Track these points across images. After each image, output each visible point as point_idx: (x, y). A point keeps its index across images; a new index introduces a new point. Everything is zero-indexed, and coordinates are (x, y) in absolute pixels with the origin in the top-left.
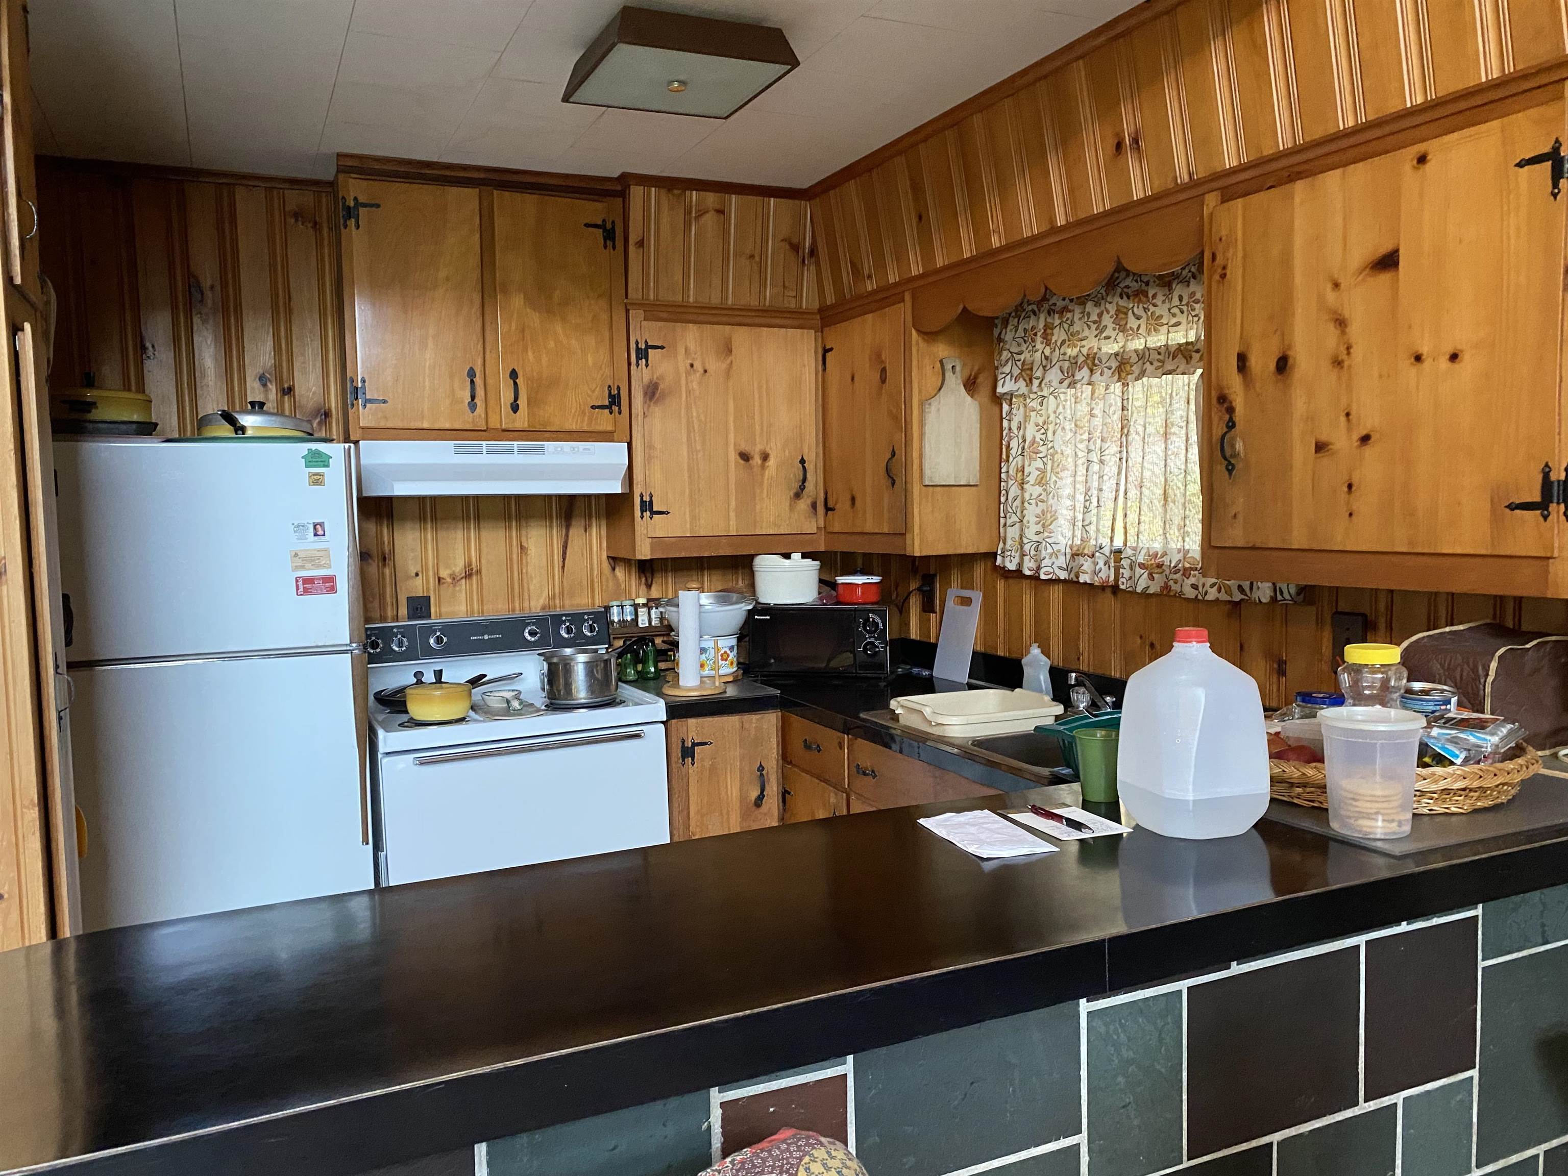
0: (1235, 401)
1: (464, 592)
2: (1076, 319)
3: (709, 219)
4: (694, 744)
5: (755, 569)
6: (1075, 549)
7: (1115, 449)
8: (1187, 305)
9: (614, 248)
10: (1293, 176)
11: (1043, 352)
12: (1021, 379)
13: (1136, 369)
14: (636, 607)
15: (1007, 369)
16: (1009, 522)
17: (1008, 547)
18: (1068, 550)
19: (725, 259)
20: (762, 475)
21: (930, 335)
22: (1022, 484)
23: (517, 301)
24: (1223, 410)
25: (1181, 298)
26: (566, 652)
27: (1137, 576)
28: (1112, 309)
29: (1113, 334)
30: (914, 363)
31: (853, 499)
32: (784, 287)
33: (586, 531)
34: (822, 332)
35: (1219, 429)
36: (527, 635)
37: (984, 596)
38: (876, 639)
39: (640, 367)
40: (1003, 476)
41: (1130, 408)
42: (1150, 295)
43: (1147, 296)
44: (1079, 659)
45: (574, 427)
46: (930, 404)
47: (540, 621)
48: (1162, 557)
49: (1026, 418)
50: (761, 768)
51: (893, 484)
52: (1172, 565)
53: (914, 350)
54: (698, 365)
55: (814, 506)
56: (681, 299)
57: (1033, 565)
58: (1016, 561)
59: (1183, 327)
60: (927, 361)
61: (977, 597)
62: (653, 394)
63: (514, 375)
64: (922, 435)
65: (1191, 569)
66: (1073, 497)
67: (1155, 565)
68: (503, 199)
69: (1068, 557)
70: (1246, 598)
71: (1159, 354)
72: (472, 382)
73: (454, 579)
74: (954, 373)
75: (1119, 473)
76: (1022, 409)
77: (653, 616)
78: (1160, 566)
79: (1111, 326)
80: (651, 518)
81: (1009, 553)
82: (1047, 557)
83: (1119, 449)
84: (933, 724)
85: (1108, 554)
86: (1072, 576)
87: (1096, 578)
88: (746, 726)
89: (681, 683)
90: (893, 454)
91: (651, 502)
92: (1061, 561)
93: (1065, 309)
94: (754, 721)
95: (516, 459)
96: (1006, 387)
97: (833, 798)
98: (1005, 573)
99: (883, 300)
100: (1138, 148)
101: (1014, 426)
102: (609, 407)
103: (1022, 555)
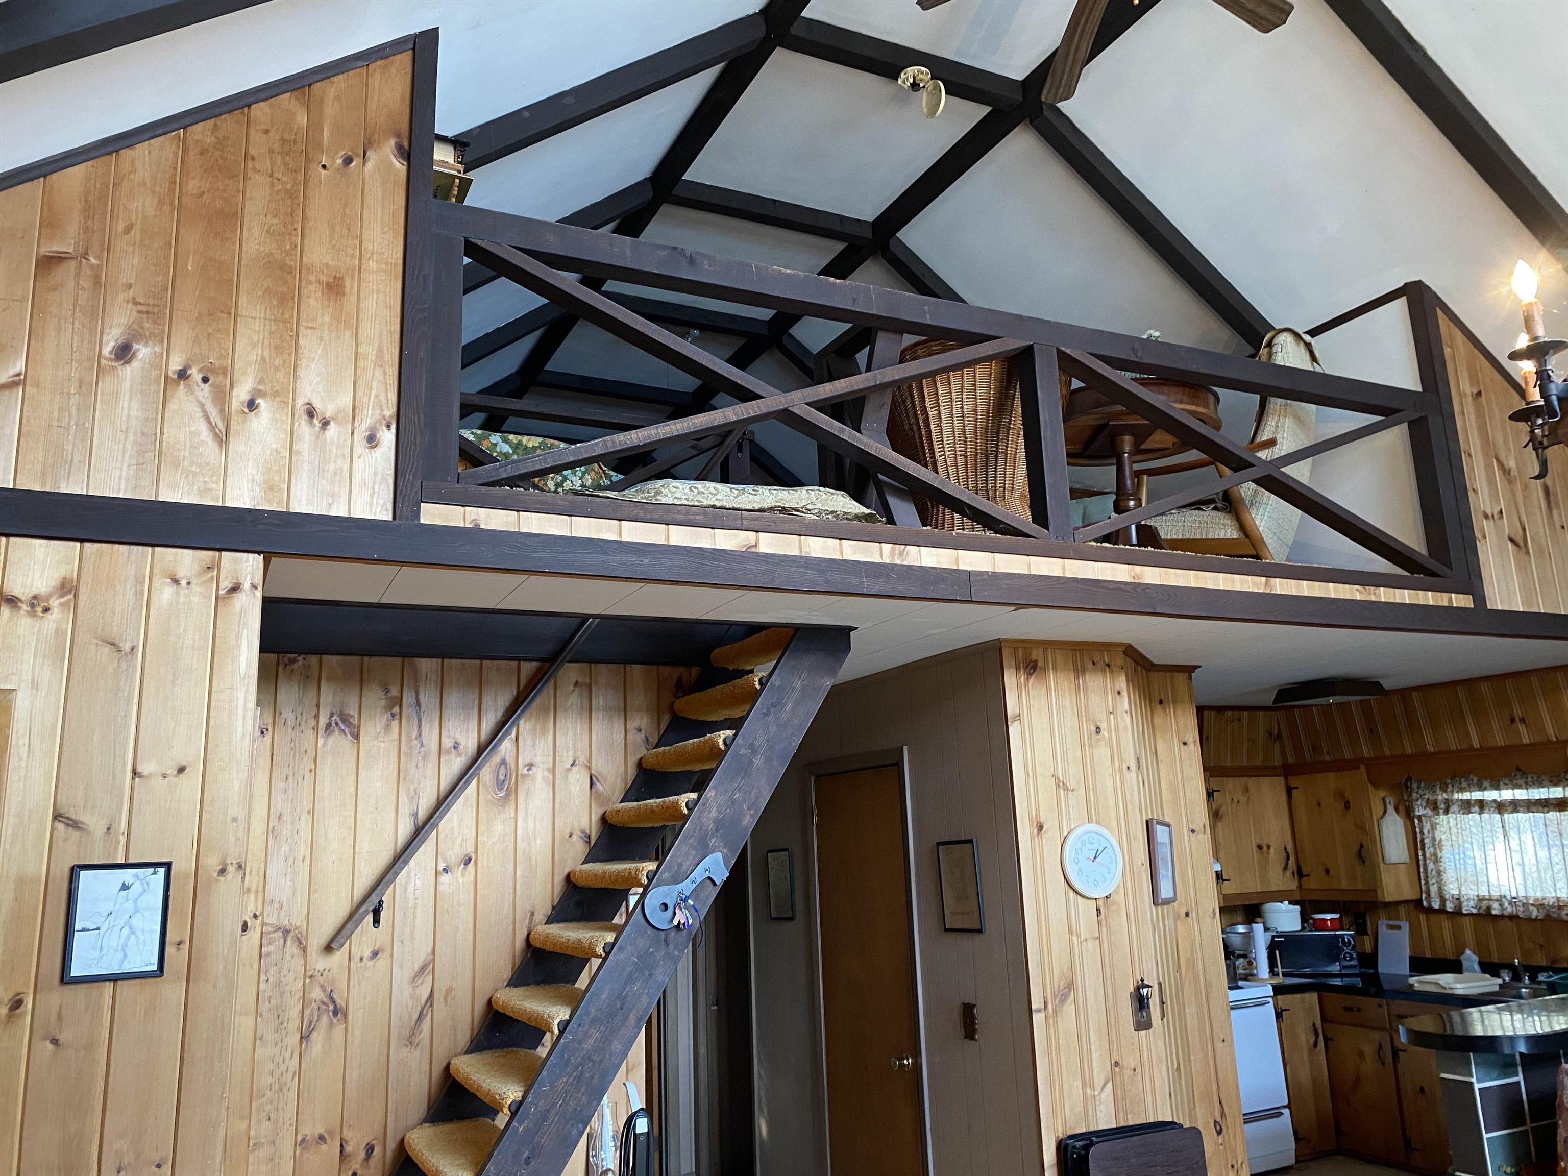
2: (1462, 780)
3: (1235, 724)
4: (1282, 1010)
5: (1265, 911)
8: (1536, 780)
12: (1428, 808)
13: (1509, 809)
15: (1419, 803)
16: (1430, 882)
17: (1432, 896)
18: (1476, 898)
19: (1242, 743)
20: (1269, 857)
21: (1376, 785)
22: (1436, 862)
27: (1531, 910)
30: (1372, 801)
31: (1327, 871)
32: (1267, 754)
34: (1286, 778)
37: (1410, 924)
38: (1350, 950)
39: (1210, 802)
40: (1420, 858)
41: (1507, 827)
44: (1492, 955)
46: (1382, 821)
48: (1542, 901)
49: (1434, 828)
50: (1314, 1025)
51: (1364, 862)
52: (1551, 905)
53: (1371, 793)
54: (1234, 799)
55: (1293, 873)
56: (1224, 765)
57: (1451, 905)
58: (1438, 904)
59: (1537, 789)
60: (1377, 799)
61: (1405, 925)
62: (1215, 816)
64: (1381, 838)
67: (1539, 905)
71: (1524, 802)
74: (1390, 804)
76: (1429, 823)
78: (1542, 905)
79: (1489, 787)
80: (1221, 883)
81: (1433, 900)
84: (1447, 988)
85: (1510, 900)
86: (1481, 911)
87: (1504, 912)
88: (1305, 1000)
89: (1260, 977)
90: (1362, 846)
92: (1472, 903)
93: (1452, 775)
94: (1307, 998)
96: (1419, 812)
97: (1376, 1036)
98: (1430, 910)
99: (1340, 766)
100: (1524, 723)
101: (1425, 831)
103: (1443, 900)
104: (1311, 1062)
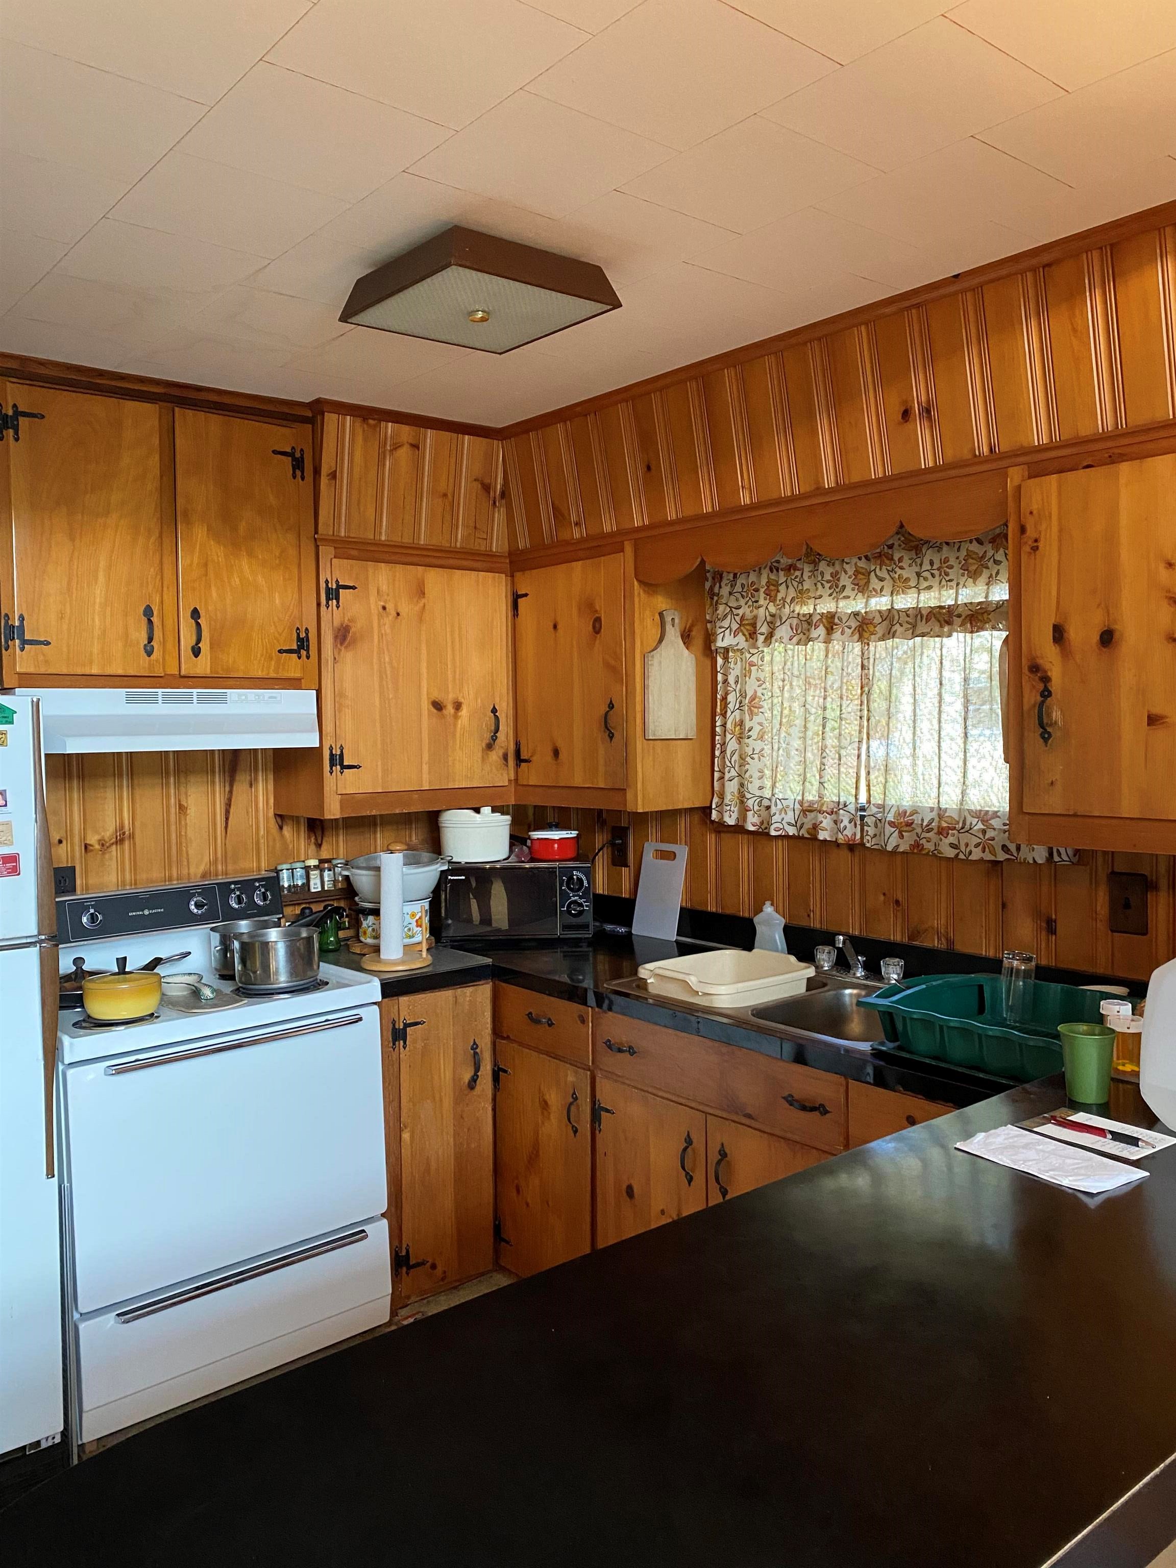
0: (1051, 670)
1: (114, 858)
2: (805, 577)
3: (404, 453)
4: (407, 1025)
5: (441, 825)
6: (806, 805)
7: (854, 706)
8: (938, 569)
9: (303, 478)
10: (1114, 459)
11: (767, 608)
12: (740, 634)
13: (880, 630)
14: (307, 869)
15: (726, 624)
16: (727, 776)
17: (727, 801)
18: (797, 806)
19: (418, 496)
20: (455, 725)
21: (650, 586)
22: (741, 738)
23: (200, 533)
24: (1037, 678)
25: (932, 563)
26: (240, 926)
27: (887, 834)
28: (850, 570)
29: (852, 594)
30: (637, 615)
31: (556, 753)
32: (475, 528)
33: (251, 786)
34: (512, 576)
35: (1031, 698)
36: (192, 907)
37: (690, 850)
38: (581, 897)
39: (330, 608)
40: (718, 729)
41: (871, 667)
42: (896, 558)
43: (892, 559)
44: (809, 916)
45: (260, 674)
46: (653, 657)
47: (207, 891)
48: (911, 815)
49: (746, 673)
50: (475, 1046)
51: (611, 736)
52: (925, 824)
53: (636, 600)
54: (390, 608)
55: (505, 756)
56: (372, 537)
57: (756, 820)
58: (735, 816)
59: (936, 588)
60: (648, 613)
61: (682, 852)
62: (344, 638)
63: (195, 614)
64: (644, 687)
65: (949, 828)
66: (803, 754)
67: (904, 824)
68: (186, 419)
69: (797, 813)
70: (1013, 857)
71: (908, 616)
72: (150, 622)
73: (103, 845)
74: (673, 626)
75: (860, 732)
76: (739, 663)
77: (326, 879)
78: (908, 824)
79: (849, 586)
80: (342, 773)
81: (728, 808)
82: (778, 813)
83: (859, 707)
84: (700, 994)
85: (853, 812)
86: (803, 832)
87: (840, 836)
88: (460, 1000)
89: (382, 957)
90: (611, 706)
91: (341, 755)
92: (790, 817)
93: (790, 568)
94: (468, 994)
96: (724, 641)
97: (571, 1076)
98: (721, 828)
99: (596, 548)
100: (929, 418)
101: (731, 680)
102: (297, 652)
103: (744, 810)
104: (459, 1118)
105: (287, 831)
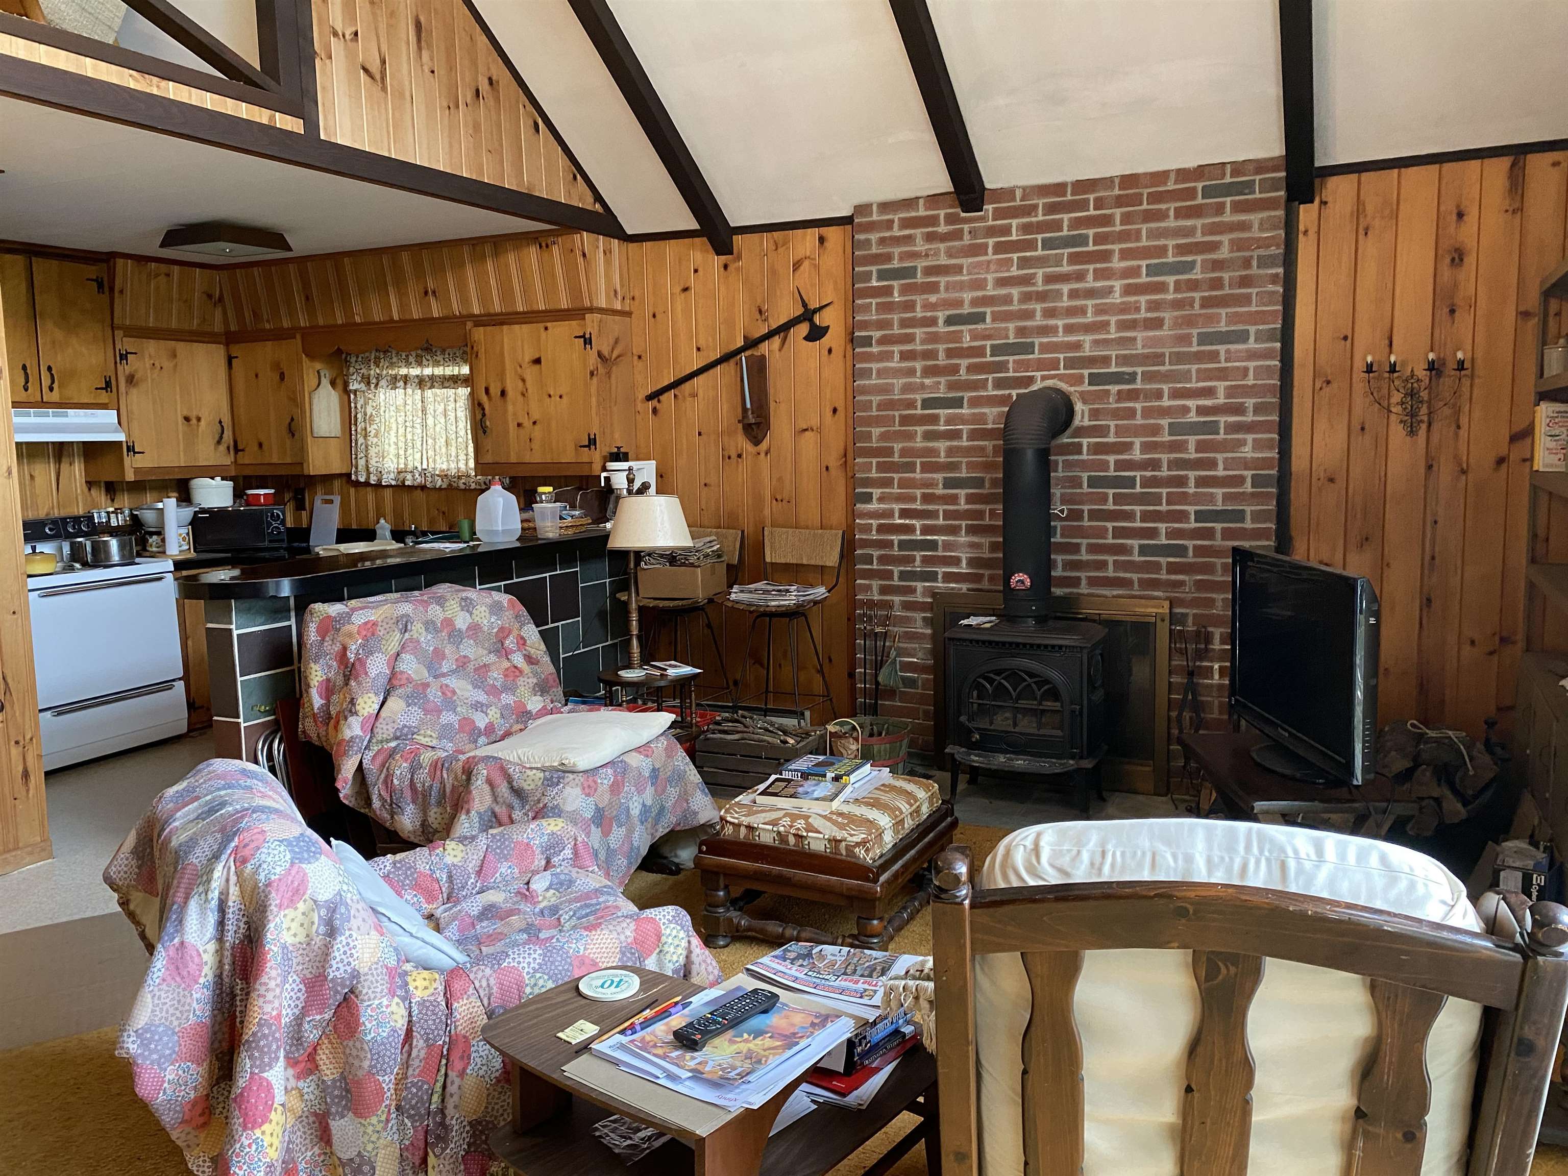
0: (485, 405)
2: (393, 356)
5: (190, 487)
6: (399, 470)
7: (419, 421)
9: (104, 294)
10: (502, 324)
11: (375, 370)
12: (362, 383)
13: (429, 384)
14: (108, 513)
15: (354, 377)
16: (359, 457)
17: (359, 470)
18: (395, 470)
19: (171, 302)
20: (198, 430)
21: (312, 356)
22: (365, 437)
24: (480, 408)
27: (436, 481)
28: (414, 354)
29: (415, 366)
30: (305, 372)
31: (260, 445)
32: (204, 319)
33: (71, 465)
34: (227, 346)
35: (479, 417)
36: (48, 531)
37: (341, 498)
38: (279, 525)
39: (123, 364)
40: (353, 432)
41: (426, 402)
42: (434, 351)
43: (432, 351)
44: (404, 524)
45: (86, 401)
46: (315, 394)
47: (54, 522)
48: (446, 472)
49: (366, 403)
51: (293, 435)
52: (452, 474)
53: (304, 364)
54: (158, 365)
55: (228, 448)
56: (145, 325)
57: (375, 478)
58: (364, 477)
59: (451, 367)
60: (311, 371)
61: (337, 499)
62: (132, 381)
63: (49, 369)
64: (311, 410)
65: (462, 475)
66: (396, 444)
67: (444, 475)
68: (38, 263)
69: (395, 473)
71: (438, 378)
72: (26, 373)
74: (325, 378)
75: (422, 432)
76: (362, 398)
78: (446, 475)
79: (413, 362)
80: (135, 456)
81: (360, 473)
82: (385, 474)
83: (421, 421)
84: (346, 552)
85: (421, 471)
86: (398, 483)
87: (415, 483)
90: (292, 419)
91: (134, 446)
92: (392, 476)
93: (386, 351)
95: (32, 420)
96: (353, 386)
98: (357, 484)
99: (280, 335)
100: (435, 295)
101: (359, 406)
102: (105, 389)
103: (369, 473)
105: (93, 492)
